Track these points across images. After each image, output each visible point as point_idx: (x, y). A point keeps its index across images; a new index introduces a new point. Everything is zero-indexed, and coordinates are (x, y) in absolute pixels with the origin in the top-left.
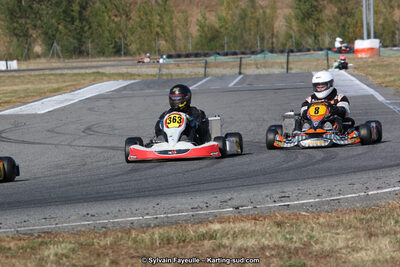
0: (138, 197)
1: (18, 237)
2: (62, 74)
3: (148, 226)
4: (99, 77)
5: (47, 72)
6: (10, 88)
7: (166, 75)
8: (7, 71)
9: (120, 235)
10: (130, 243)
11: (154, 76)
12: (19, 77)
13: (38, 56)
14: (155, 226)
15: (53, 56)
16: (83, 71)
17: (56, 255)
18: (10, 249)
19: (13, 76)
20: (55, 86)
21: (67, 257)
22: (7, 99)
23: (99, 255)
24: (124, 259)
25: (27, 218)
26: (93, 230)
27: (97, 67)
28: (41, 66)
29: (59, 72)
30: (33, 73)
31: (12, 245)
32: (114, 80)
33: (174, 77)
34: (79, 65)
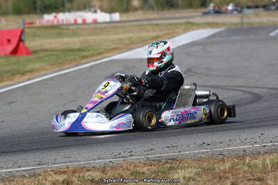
0: (244, 128)
1: (149, 163)
2: (157, 25)
3: (259, 153)
4: (190, 26)
5: (145, 23)
6: (116, 37)
7: (248, 23)
8: (111, 22)
9: (236, 160)
10: (246, 168)
11: (237, 24)
12: (121, 27)
13: (136, 9)
14: (265, 153)
15: (148, 9)
16: (175, 21)
17: (184, 178)
18: (144, 173)
19: (117, 27)
20: (155, 34)
21: (194, 180)
22: (114, 46)
23: (220, 178)
24: (242, 181)
25: (152, 147)
26: (211, 157)
27: (187, 18)
28: (139, 18)
29: (155, 22)
30: (133, 24)
31: (145, 169)
32: (204, 28)
33: (254, 25)
34: (172, 16)
